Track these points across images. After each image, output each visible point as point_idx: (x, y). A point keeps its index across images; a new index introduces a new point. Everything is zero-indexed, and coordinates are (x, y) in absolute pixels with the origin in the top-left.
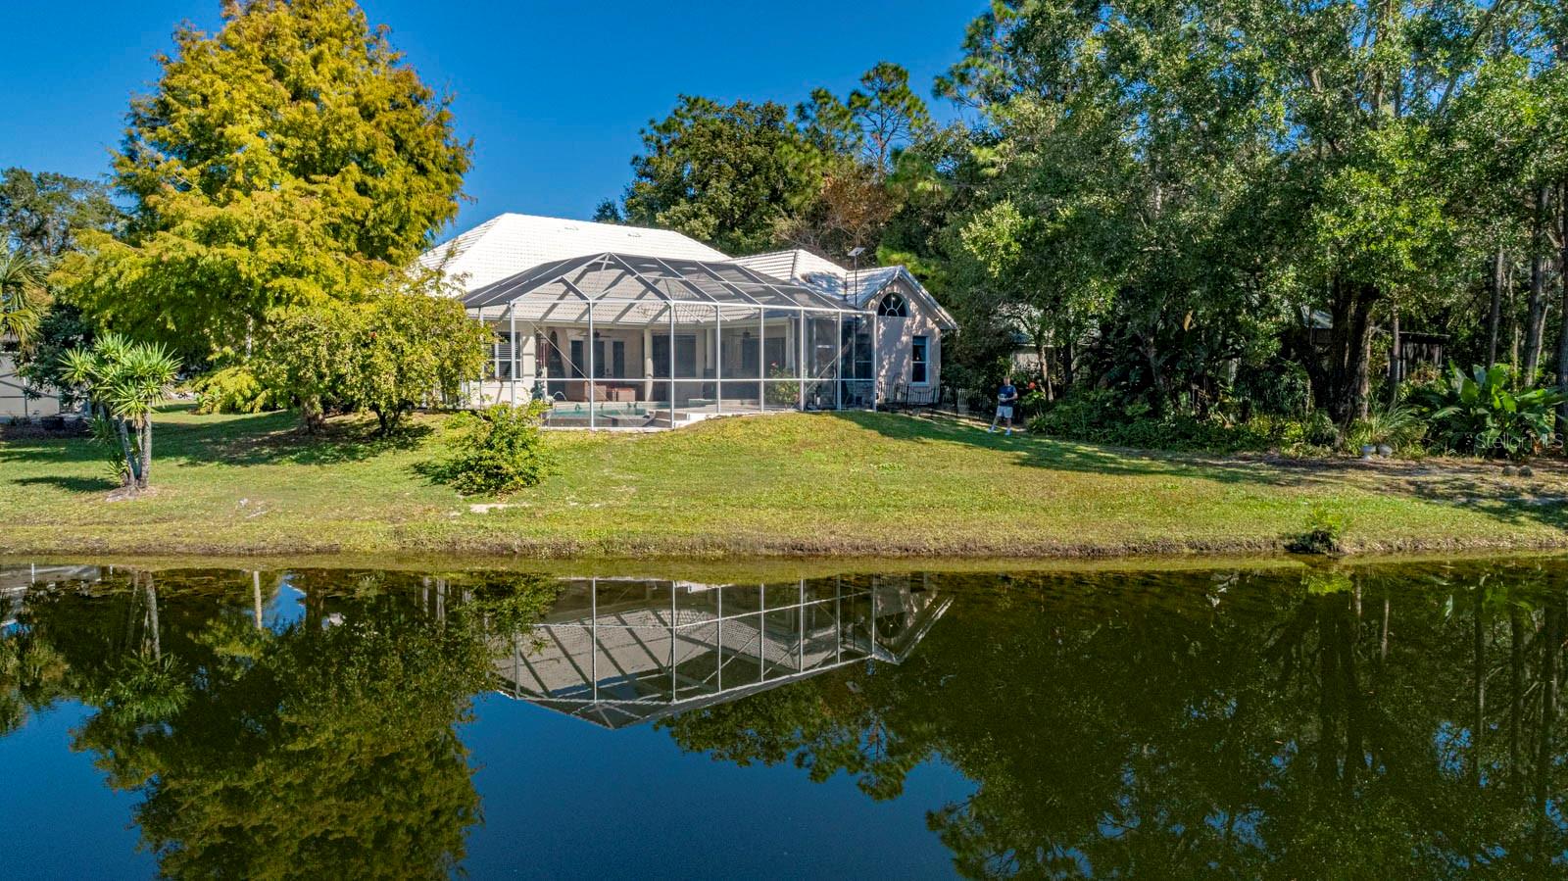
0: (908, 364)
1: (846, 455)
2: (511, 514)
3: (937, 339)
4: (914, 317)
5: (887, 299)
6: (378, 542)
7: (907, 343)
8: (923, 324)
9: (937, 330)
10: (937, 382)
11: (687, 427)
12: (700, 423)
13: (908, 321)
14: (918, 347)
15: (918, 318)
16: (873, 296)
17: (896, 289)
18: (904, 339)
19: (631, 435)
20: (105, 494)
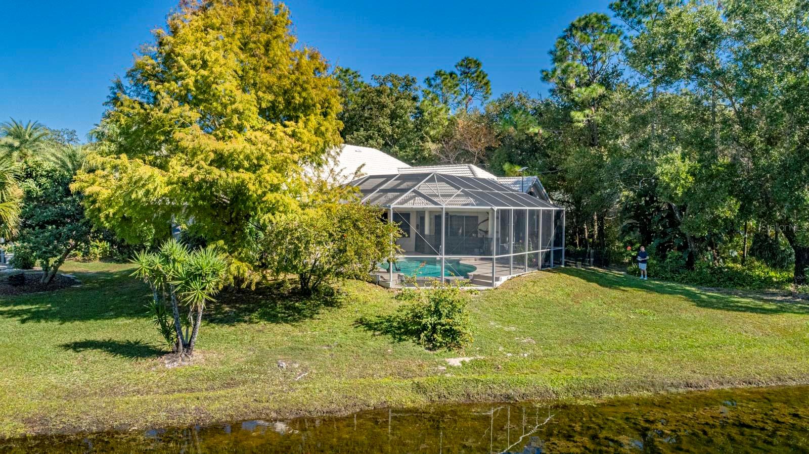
11: (504, 286)
12: (506, 282)
20: (158, 360)
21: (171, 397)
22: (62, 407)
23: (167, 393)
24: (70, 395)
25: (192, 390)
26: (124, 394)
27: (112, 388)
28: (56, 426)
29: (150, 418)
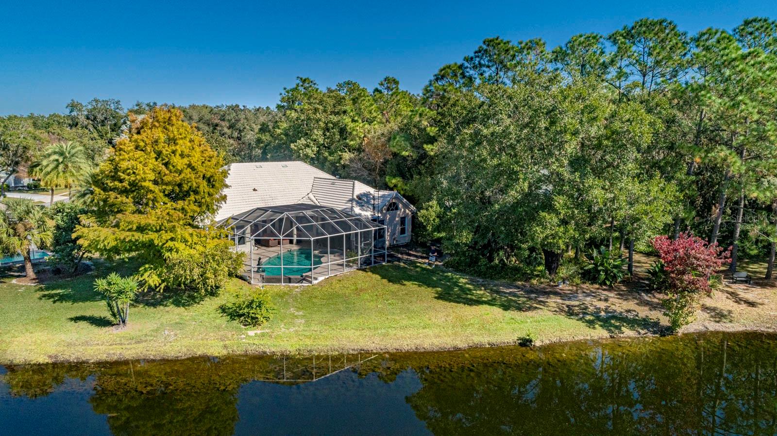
0: (399, 228)
1: (376, 295)
2: (263, 335)
3: (410, 217)
4: (401, 210)
5: (390, 205)
6: (220, 351)
7: (398, 221)
8: (405, 211)
9: (410, 213)
10: (410, 233)
11: (318, 283)
12: (322, 281)
13: (398, 212)
14: (403, 220)
15: (403, 210)
16: (385, 205)
17: (394, 201)
18: (397, 219)
19: (297, 287)
20: (111, 328)
21: (111, 347)
22: (64, 351)
23: (111, 345)
24: (69, 345)
25: (121, 344)
26: (91, 345)
27: (87, 342)
28: (61, 358)
29: (99, 357)
